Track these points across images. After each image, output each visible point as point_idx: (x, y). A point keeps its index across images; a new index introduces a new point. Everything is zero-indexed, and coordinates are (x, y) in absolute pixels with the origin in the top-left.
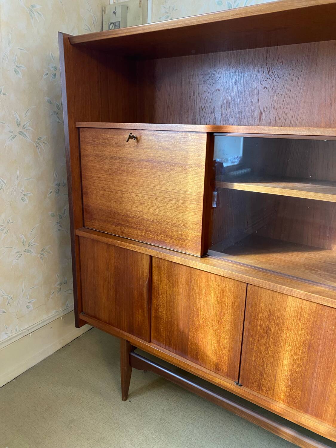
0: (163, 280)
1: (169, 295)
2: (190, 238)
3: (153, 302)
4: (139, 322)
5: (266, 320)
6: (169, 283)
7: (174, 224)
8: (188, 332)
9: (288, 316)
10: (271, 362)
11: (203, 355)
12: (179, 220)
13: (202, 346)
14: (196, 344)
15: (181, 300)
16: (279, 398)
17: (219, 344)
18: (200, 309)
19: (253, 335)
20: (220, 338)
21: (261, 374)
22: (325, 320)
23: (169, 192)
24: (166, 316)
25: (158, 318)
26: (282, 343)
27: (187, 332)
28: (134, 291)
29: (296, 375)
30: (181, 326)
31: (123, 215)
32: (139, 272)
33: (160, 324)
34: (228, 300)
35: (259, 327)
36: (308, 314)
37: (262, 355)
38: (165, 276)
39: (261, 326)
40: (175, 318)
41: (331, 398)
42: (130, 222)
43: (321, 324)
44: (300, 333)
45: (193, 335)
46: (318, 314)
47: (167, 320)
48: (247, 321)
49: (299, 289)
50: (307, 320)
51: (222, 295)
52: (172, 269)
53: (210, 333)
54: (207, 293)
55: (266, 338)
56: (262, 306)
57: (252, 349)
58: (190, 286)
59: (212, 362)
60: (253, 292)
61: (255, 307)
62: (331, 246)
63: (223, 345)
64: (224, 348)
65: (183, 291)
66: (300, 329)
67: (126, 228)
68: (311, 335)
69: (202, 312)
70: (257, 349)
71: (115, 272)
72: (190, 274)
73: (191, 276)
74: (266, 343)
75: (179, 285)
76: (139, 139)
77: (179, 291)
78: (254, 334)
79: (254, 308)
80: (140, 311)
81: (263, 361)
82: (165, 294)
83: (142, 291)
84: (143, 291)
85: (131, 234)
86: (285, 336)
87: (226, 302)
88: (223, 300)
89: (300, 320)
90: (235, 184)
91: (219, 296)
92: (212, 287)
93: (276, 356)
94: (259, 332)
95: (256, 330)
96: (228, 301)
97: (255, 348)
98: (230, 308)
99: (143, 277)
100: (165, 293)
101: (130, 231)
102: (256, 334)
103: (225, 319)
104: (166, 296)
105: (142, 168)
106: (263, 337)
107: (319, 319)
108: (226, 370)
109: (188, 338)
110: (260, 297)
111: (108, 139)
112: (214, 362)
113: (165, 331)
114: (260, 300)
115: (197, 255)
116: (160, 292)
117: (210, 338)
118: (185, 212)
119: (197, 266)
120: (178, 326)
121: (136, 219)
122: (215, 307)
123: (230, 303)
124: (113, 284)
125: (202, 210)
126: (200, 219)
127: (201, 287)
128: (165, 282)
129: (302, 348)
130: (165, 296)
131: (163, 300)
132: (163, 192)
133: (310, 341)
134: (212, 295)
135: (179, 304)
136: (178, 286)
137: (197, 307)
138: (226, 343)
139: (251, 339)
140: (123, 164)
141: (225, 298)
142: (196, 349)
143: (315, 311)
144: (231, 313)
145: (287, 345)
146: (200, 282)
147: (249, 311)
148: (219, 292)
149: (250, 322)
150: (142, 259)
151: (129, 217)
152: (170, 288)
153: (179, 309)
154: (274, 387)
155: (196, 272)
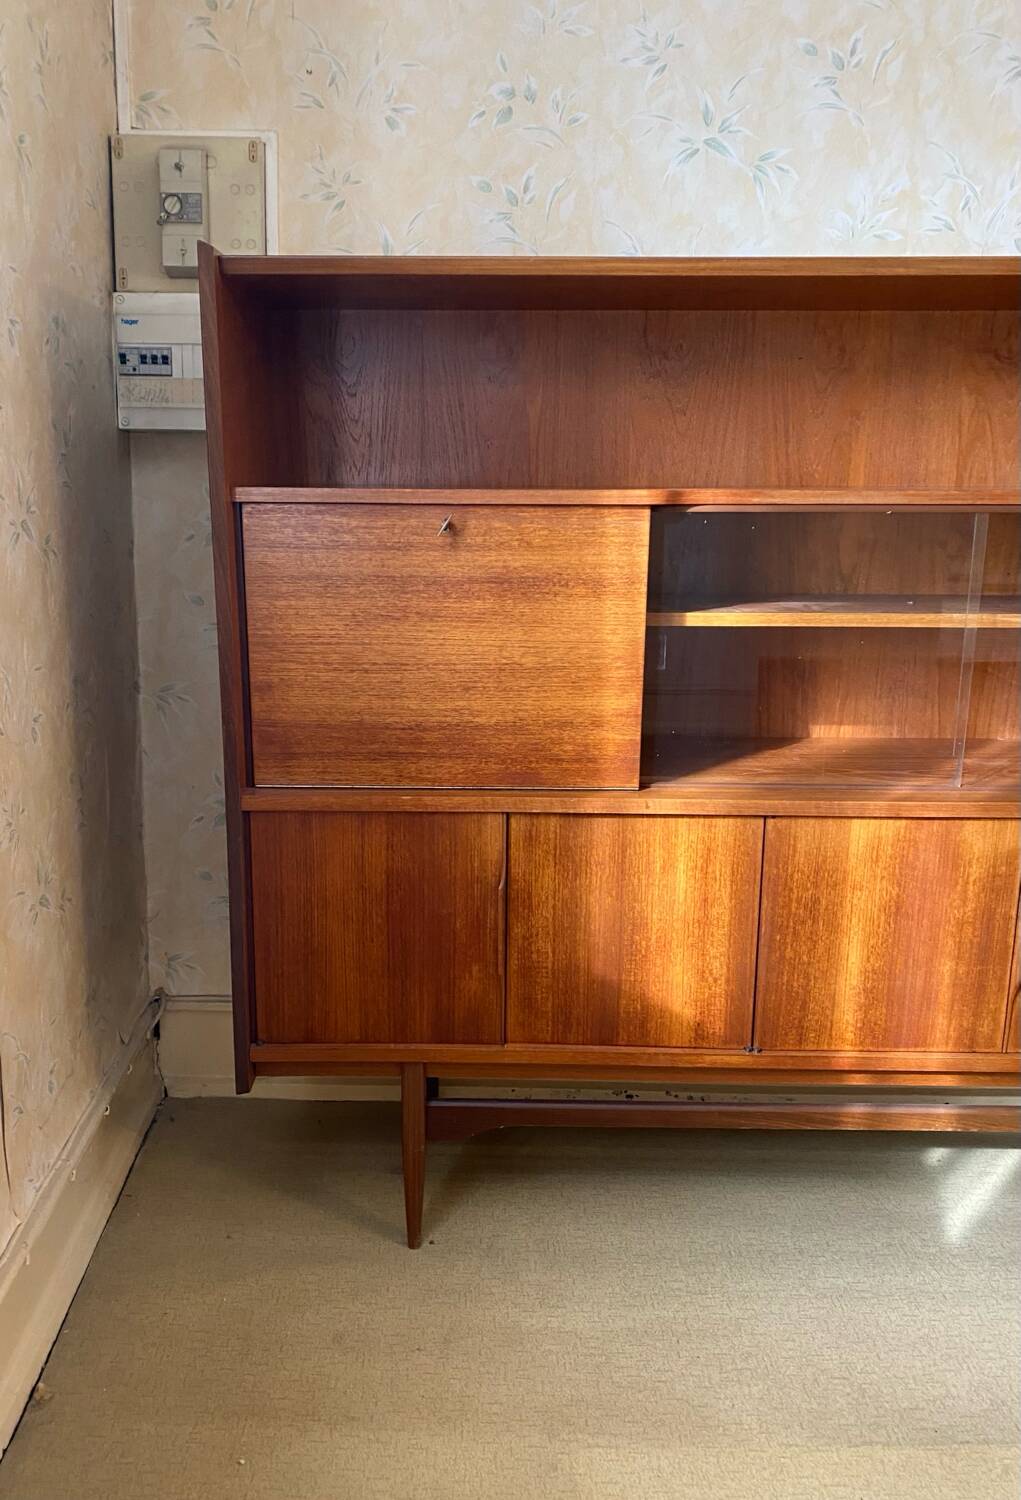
0: (544, 869)
1: (563, 900)
2: (611, 750)
3: (513, 934)
4: (470, 1000)
5: (809, 885)
6: (562, 872)
7: (563, 725)
8: (620, 975)
9: (853, 861)
10: (823, 972)
11: (661, 1018)
12: (580, 713)
13: (658, 996)
14: (643, 997)
15: (599, 903)
16: (843, 1040)
17: (702, 974)
18: (650, 909)
19: (782, 925)
20: (704, 960)
21: (804, 1005)
22: (921, 847)
23: (551, 648)
24: (554, 956)
25: (528, 971)
26: (845, 922)
27: (615, 978)
28: (453, 921)
29: (875, 977)
30: (600, 967)
31: (403, 729)
32: (472, 866)
33: (536, 982)
34: (721, 867)
35: (794, 905)
36: (892, 846)
37: (804, 964)
38: (551, 858)
39: (799, 901)
40: (581, 953)
41: (940, 997)
42: (428, 743)
43: (917, 858)
44: (878, 888)
45: (632, 979)
46: (910, 841)
47: (556, 967)
48: (767, 899)
49: (877, 800)
50: (890, 857)
51: (707, 861)
52: (571, 835)
53: (680, 956)
54: (668, 867)
55: (810, 922)
56: (800, 859)
57: (782, 957)
58: (623, 862)
59: (685, 1024)
60: (779, 832)
61: (786, 863)
62: (807, 728)
63: (711, 974)
64: (715, 980)
65: (604, 879)
66: (879, 880)
67: (414, 760)
68: (899, 886)
69: (655, 916)
70: (792, 955)
71: (388, 884)
72: (621, 835)
73: (625, 837)
74: (811, 933)
75: (591, 869)
76: (459, 527)
77: (590, 882)
78: (785, 923)
79: (783, 867)
80: (475, 969)
81: (807, 976)
82: (551, 902)
83: (481, 916)
84: (485, 914)
85: (429, 773)
86: (849, 906)
87: (718, 873)
88: (710, 870)
89: (877, 861)
90: (688, 614)
91: (699, 865)
92: (681, 849)
93: (832, 955)
94: (795, 914)
95: (790, 913)
96: (721, 870)
97: (789, 953)
98: (728, 883)
99: (484, 875)
100: (550, 898)
101: (427, 767)
102: (788, 922)
103: (714, 911)
104: (554, 907)
105: (468, 598)
106: (803, 922)
107: (912, 849)
108: (722, 1030)
109: (619, 989)
110: (795, 838)
111: (355, 530)
112: (692, 1024)
113: (551, 997)
114: (794, 846)
115: (628, 786)
116: (535, 901)
117: (678, 969)
118: (595, 691)
119: (647, 807)
120: (589, 972)
121: (447, 732)
122: (689, 892)
123: (726, 872)
124: (380, 921)
125: (642, 679)
126: (636, 701)
127: (651, 859)
128: (550, 871)
129: (883, 918)
130: (550, 906)
131: (546, 917)
132: (532, 650)
133: (898, 896)
134: (681, 867)
135: (593, 915)
136: (588, 871)
137: (642, 908)
138: (718, 967)
139: (778, 938)
140: (407, 593)
141: (714, 864)
142: (643, 1009)
143: (905, 837)
144: (730, 895)
145: (854, 920)
146: (649, 846)
147: (772, 877)
148: (700, 854)
149: (774, 899)
150: (480, 830)
151: (425, 730)
152: (563, 884)
153: (592, 927)
154: (831, 1022)
155: (638, 825)
